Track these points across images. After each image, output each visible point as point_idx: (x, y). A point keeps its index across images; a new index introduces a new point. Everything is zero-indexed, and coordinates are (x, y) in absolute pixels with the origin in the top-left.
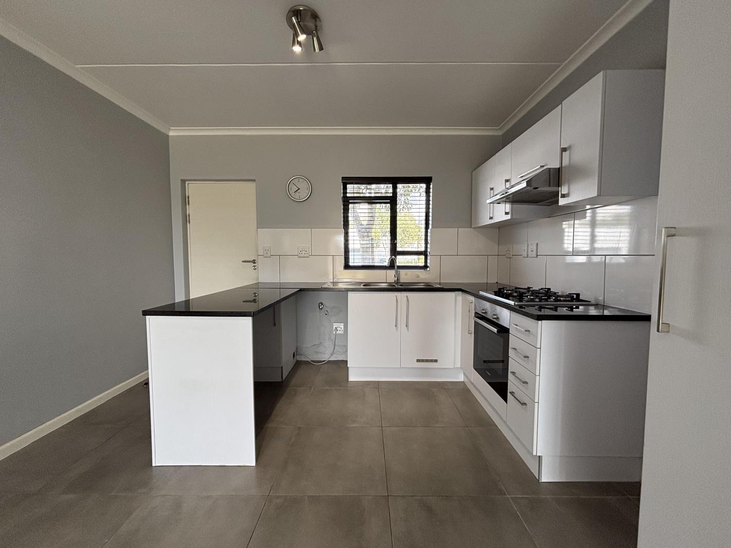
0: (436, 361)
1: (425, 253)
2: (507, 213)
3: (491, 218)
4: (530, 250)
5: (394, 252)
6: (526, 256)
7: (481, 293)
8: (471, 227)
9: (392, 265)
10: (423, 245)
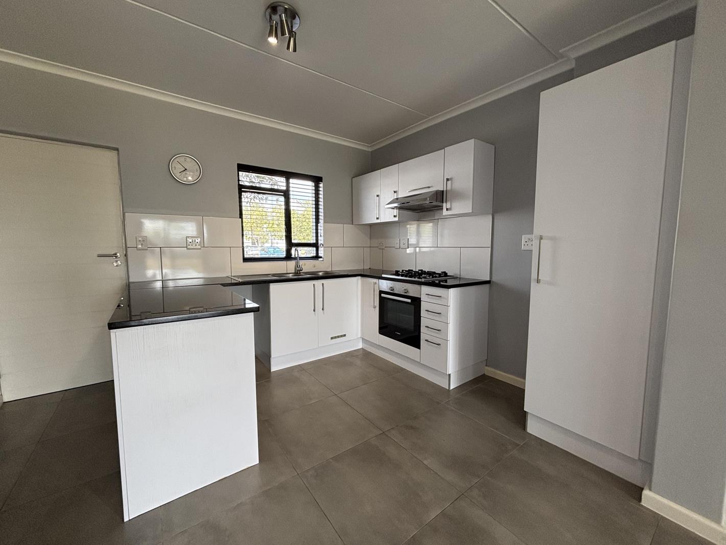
0: (345, 335)
1: (316, 245)
2: (395, 216)
3: (377, 218)
4: (402, 244)
5: (290, 244)
6: (398, 247)
7: (383, 276)
8: (352, 224)
9: (288, 257)
10: (315, 238)
